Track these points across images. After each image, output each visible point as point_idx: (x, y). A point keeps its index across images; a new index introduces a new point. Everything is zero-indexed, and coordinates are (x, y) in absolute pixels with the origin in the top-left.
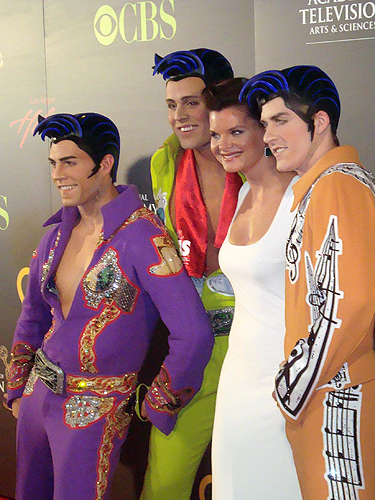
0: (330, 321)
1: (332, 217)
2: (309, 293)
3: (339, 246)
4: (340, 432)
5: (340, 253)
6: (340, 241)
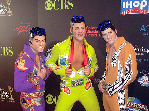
0: (129, 78)
1: (130, 55)
2: (119, 69)
3: (132, 62)
4: (121, 99)
5: (132, 63)
6: (132, 61)
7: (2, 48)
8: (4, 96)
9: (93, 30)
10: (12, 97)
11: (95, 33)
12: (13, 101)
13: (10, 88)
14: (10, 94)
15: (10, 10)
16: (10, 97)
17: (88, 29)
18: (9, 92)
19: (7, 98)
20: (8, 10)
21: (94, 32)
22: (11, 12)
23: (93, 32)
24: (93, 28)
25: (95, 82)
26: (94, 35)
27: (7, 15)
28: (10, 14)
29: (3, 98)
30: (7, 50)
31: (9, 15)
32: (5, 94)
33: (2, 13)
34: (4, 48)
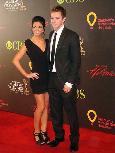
7: (16, 42)
8: (20, 88)
9: (105, 23)
10: (27, 89)
11: (106, 26)
12: (28, 93)
13: (25, 81)
14: (25, 87)
15: (23, 4)
16: (25, 89)
17: (100, 22)
18: (24, 85)
19: (22, 90)
20: (21, 5)
21: (106, 24)
22: (25, 7)
23: (104, 24)
24: (105, 21)
25: (106, 75)
26: (105, 28)
27: (21, 9)
28: (24, 8)
29: (18, 91)
30: (21, 44)
31: (23, 10)
32: (20, 87)
33: (16, 8)
34: (18, 42)
